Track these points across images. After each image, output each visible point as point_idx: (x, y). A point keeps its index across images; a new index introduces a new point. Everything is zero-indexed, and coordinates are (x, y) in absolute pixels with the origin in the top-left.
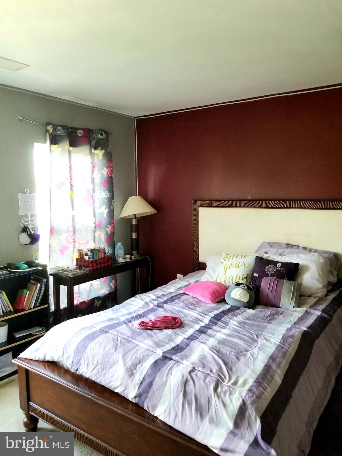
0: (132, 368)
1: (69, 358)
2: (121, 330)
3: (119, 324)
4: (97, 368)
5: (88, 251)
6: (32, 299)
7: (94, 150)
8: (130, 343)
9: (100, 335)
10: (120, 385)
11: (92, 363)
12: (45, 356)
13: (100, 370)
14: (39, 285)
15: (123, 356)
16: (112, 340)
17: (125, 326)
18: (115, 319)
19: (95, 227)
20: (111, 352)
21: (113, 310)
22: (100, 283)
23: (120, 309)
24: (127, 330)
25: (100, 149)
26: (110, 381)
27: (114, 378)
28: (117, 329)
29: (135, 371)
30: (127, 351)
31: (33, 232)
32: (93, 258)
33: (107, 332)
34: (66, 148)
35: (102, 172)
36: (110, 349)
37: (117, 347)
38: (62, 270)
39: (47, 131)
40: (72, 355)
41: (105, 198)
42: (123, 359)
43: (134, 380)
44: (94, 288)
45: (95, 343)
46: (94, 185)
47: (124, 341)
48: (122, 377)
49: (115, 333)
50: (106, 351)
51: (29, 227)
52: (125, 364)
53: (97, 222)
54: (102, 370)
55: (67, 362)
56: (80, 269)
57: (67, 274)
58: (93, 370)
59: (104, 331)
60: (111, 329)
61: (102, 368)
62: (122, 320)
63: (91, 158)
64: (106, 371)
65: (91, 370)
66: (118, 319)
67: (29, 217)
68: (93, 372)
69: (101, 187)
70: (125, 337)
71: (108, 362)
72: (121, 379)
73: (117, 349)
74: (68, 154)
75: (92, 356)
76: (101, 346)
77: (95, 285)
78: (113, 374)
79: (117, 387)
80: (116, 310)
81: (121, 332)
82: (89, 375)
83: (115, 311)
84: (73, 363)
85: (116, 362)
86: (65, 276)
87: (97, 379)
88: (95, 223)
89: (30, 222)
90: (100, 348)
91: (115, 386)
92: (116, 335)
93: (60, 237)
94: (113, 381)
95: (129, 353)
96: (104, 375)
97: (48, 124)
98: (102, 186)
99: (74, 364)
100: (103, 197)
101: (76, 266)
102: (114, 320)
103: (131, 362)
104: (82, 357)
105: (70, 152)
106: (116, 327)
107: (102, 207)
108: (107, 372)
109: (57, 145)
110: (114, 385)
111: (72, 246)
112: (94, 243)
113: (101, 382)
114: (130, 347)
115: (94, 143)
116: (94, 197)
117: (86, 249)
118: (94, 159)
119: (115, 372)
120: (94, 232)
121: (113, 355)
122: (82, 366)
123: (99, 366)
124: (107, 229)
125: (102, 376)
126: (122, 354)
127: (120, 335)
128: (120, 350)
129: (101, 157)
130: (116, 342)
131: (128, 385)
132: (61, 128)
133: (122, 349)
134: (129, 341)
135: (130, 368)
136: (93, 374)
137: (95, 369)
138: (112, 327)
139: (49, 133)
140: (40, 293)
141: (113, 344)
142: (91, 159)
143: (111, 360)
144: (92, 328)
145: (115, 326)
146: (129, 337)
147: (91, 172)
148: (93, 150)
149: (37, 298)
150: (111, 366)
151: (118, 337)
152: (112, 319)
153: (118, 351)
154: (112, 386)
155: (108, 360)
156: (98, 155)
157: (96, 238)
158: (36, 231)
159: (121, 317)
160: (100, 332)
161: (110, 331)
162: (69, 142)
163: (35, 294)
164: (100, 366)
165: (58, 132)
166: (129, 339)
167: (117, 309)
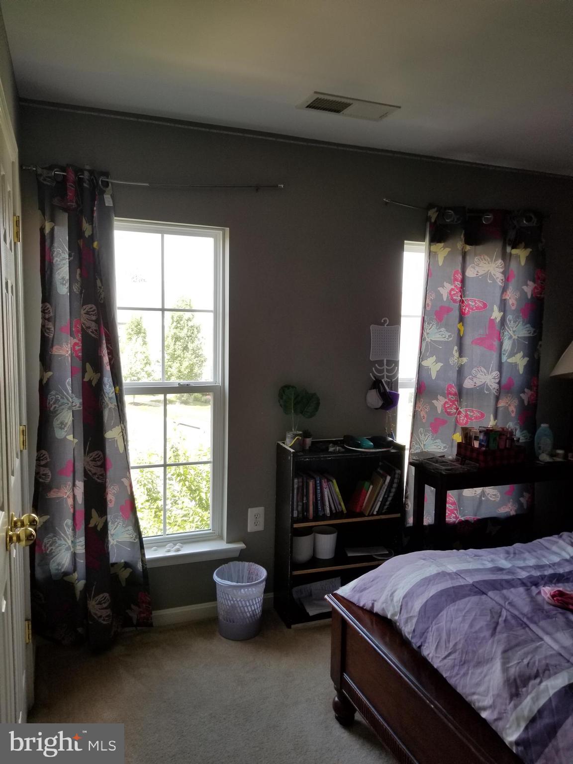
0: (518, 681)
1: (409, 621)
2: (512, 597)
3: (510, 584)
4: (452, 657)
5: (480, 432)
6: (376, 499)
7: (511, 248)
8: (524, 628)
9: (469, 595)
10: (490, 707)
11: (446, 645)
12: (373, 604)
13: (457, 662)
14: (388, 478)
15: (505, 652)
16: (489, 612)
17: (521, 590)
18: (506, 571)
19: (499, 391)
20: (482, 635)
21: (508, 553)
22: (500, 494)
23: (523, 553)
24: (524, 599)
25: (523, 247)
26: (473, 690)
27: (481, 689)
28: (505, 592)
29: (524, 689)
30: (513, 643)
31: (388, 390)
32: (487, 446)
33: (484, 593)
34: (459, 247)
35: (523, 290)
36: (481, 628)
37: (495, 628)
38: (431, 458)
39: (428, 219)
40: (414, 616)
41: (525, 338)
42: (503, 658)
43: (519, 709)
44: (488, 500)
45: (456, 607)
46: (504, 314)
47: (513, 622)
48: (496, 692)
49: (498, 599)
50: (473, 630)
51: (383, 380)
52: (505, 669)
53: (504, 382)
54: (462, 665)
55: (405, 627)
56: (462, 463)
57: (438, 467)
58: (445, 658)
59: (478, 589)
60: (493, 590)
61: (461, 661)
62: (520, 577)
63: (503, 262)
64: (468, 670)
65: (443, 656)
66: (513, 573)
67: (385, 363)
68: (446, 661)
69: (518, 317)
70: (517, 613)
71: (474, 652)
72: (493, 695)
73: (495, 633)
74: (460, 258)
75: (446, 630)
76: (466, 618)
77: (489, 495)
78: (481, 680)
79: (484, 709)
80: (515, 553)
81: (512, 600)
82: (439, 665)
83: (512, 555)
84: (414, 631)
85: (489, 659)
86: (433, 469)
87: (451, 677)
88: (499, 383)
89: (385, 373)
90: (464, 620)
91: (481, 704)
92: (500, 605)
93: (434, 402)
94: (479, 694)
95: (517, 649)
96: (465, 674)
97: (431, 206)
98: (521, 314)
99: (416, 634)
100: (519, 336)
101: (457, 455)
102: (504, 572)
103: (520, 668)
104: (430, 627)
105: (464, 255)
106: (503, 588)
107: (516, 353)
108: (470, 672)
109: (444, 242)
110: (479, 702)
111: (454, 420)
112: (496, 417)
113: (456, 687)
114: (523, 638)
115: (512, 234)
116: (501, 335)
117: (478, 428)
118: (509, 265)
119: (485, 676)
120: (497, 398)
121: (486, 642)
122: (429, 643)
123: (457, 653)
124: (522, 395)
125: (460, 676)
126: (503, 646)
127: (508, 607)
128: (502, 636)
129: (523, 262)
130: (496, 617)
131: (505, 713)
132: (452, 212)
133: (505, 635)
134: (524, 626)
135: (515, 680)
136: (445, 666)
137: (450, 658)
138: (496, 585)
139: (431, 222)
140: (390, 492)
141: (490, 621)
142: (503, 265)
143: (481, 651)
144: (457, 578)
145: (502, 586)
146: (524, 615)
147: (502, 290)
148: (509, 249)
149: (385, 500)
150: (479, 664)
151: (503, 609)
152: (500, 570)
153: (496, 638)
154: (475, 702)
155: (475, 649)
156: (518, 257)
157: (500, 410)
158: (393, 389)
159: (519, 570)
160: (470, 590)
161: (490, 593)
162: (465, 235)
163: (381, 491)
164: (459, 654)
165: (447, 221)
166: (525, 620)
167: (517, 552)
